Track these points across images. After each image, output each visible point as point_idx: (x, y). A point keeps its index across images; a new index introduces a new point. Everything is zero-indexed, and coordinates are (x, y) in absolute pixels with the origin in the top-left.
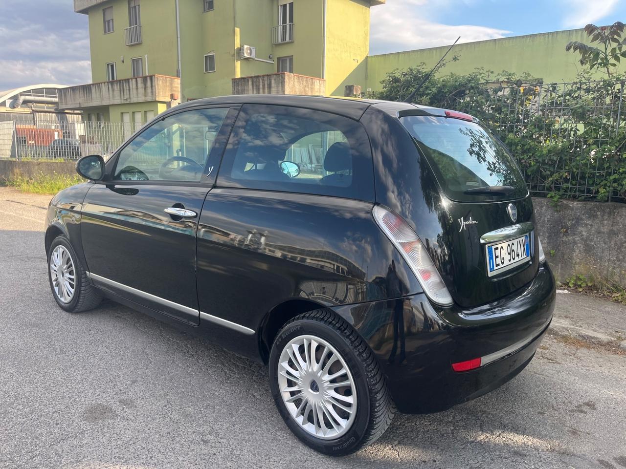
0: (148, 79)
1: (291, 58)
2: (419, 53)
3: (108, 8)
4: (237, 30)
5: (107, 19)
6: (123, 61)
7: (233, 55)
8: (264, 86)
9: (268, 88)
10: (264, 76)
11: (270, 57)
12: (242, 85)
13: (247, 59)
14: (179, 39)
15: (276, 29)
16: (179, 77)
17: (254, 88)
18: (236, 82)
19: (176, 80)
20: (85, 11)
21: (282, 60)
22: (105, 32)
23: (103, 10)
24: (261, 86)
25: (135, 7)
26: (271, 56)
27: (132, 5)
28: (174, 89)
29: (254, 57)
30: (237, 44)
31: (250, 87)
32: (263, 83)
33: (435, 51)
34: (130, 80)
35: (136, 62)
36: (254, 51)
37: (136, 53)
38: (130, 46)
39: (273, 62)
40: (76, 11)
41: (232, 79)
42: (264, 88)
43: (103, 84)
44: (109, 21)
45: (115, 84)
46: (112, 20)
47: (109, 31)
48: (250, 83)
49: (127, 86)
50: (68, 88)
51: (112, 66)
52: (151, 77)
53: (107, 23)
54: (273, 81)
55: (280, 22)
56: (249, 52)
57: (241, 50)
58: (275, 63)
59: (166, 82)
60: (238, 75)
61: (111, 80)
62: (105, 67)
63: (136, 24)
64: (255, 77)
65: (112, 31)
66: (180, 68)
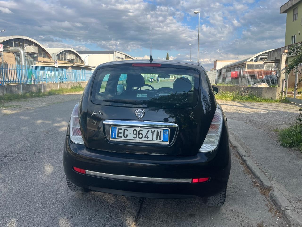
3: (295, 8)
5: (295, 14)
6: (299, 34)
20: (285, 12)
22: (293, 20)
23: (293, 10)
40: (281, 12)
43: (286, 47)
44: (296, 15)
46: (297, 13)
47: (295, 19)
50: (272, 51)
51: (295, 37)
53: (295, 16)
61: (293, 43)
62: (291, 38)
65: (296, 19)
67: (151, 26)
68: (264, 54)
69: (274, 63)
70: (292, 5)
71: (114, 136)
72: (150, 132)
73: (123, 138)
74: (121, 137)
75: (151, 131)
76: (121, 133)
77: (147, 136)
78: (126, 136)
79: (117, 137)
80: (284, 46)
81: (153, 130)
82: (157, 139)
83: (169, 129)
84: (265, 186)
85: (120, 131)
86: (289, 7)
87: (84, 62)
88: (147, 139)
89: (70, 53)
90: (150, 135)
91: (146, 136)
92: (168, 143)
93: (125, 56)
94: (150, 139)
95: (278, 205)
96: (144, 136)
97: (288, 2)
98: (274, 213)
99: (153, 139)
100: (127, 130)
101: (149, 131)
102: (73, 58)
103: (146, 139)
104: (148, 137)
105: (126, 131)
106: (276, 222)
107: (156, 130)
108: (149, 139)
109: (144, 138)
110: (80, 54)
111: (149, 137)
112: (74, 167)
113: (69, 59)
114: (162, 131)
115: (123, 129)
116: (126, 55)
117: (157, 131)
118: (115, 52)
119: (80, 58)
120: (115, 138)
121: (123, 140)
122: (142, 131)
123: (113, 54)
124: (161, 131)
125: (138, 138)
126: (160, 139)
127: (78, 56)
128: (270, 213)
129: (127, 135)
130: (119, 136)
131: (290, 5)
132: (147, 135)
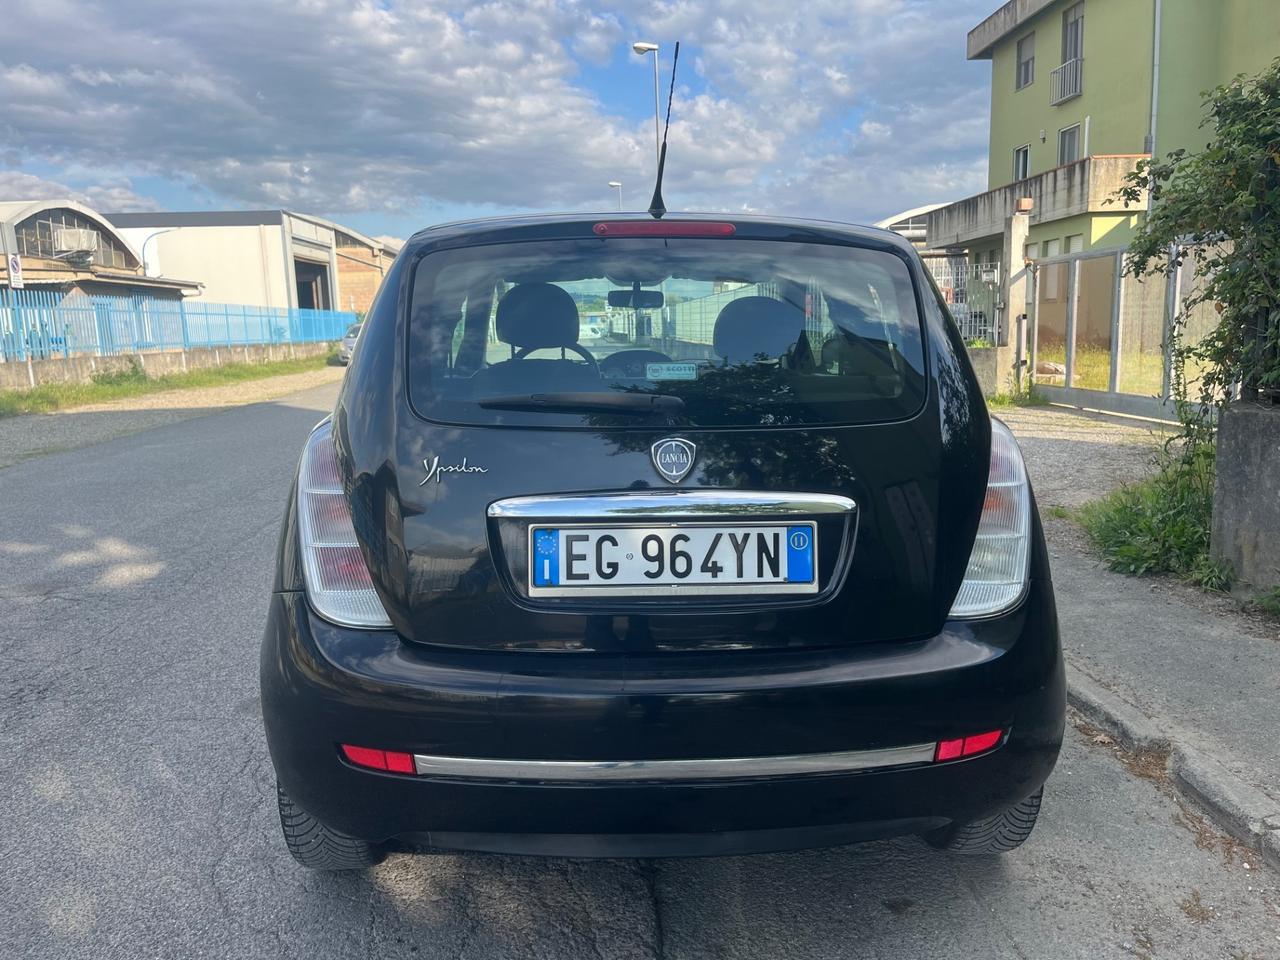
0: (1077, 167)
3: (1028, 36)
5: (1024, 60)
6: (1044, 139)
14: (1156, 69)
16: (1150, 152)
20: (986, 54)
22: (1018, 87)
23: (1018, 43)
25: (1076, 22)
27: (1071, 19)
34: (1044, 177)
35: (1069, 136)
37: (1066, 120)
38: (1059, 105)
40: (971, 55)
43: (997, 193)
44: (1027, 63)
45: (1017, 190)
46: (1033, 59)
47: (1026, 81)
49: (1038, 190)
50: (942, 209)
51: (1025, 153)
52: (1083, 163)
53: (1023, 67)
59: (1116, 166)
61: (1020, 178)
62: (1011, 156)
63: (1076, 56)
65: (1030, 81)
66: (1153, 132)
67: (678, 43)
68: (906, 221)
69: (945, 259)
70: (1013, 25)
71: (547, 576)
72: (726, 545)
73: (595, 579)
74: (586, 577)
75: (732, 537)
76: (583, 557)
77: (715, 563)
78: (609, 571)
79: (563, 580)
80: (986, 190)
81: (740, 533)
82: (760, 574)
83: (815, 523)
84: (1139, 740)
85: (578, 548)
86: (1001, 32)
87: (142, 264)
88: (714, 576)
89: (70, 224)
90: (725, 556)
91: (710, 565)
92: (813, 588)
93: (333, 233)
94: (729, 574)
95: (1230, 815)
96: (697, 564)
97: (997, 13)
98: (1218, 848)
99: (740, 574)
100: (615, 543)
101: (718, 537)
102: (85, 247)
103: (707, 577)
104: (716, 570)
105: (607, 545)
106: (1250, 888)
107: (754, 533)
108: (721, 578)
109: (697, 576)
110: (117, 227)
111: (721, 569)
112: (345, 747)
113: (64, 248)
114: (783, 533)
115: (595, 535)
116: (337, 232)
117: (761, 537)
118: (285, 217)
119: (120, 246)
120: (553, 583)
121: (594, 587)
122: (686, 539)
123: (279, 227)
124: (776, 537)
125: (667, 576)
126: (776, 573)
127: (108, 237)
128: (1206, 853)
129: (614, 566)
130: (574, 572)
131: (1004, 26)
132: (713, 559)
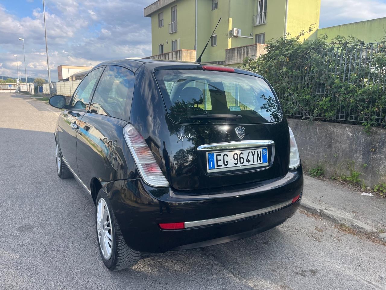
0: (178, 52)
1: (264, 34)
2: (355, 25)
3: (161, 13)
4: (231, 19)
5: (160, 19)
6: (167, 43)
7: (227, 35)
8: (244, 53)
9: (246, 54)
10: (244, 47)
11: (250, 34)
12: (231, 52)
13: (236, 37)
14: (196, 28)
15: (255, 16)
16: (196, 50)
17: (238, 54)
18: (228, 51)
19: (193, 52)
20: (149, 16)
21: (259, 36)
22: (159, 27)
23: (159, 14)
24: (242, 53)
25: (175, 11)
26: (252, 34)
27: (173, 10)
28: (192, 57)
29: (240, 35)
30: (230, 28)
31: (236, 54)
32: (243, 51)
33: (366, 23)
34: (169, 53)
35: (174, 43)
36: (240, 31)
37: (174, 38)
38: (171, 34)
39: (253, 38)
40: (145, 15)
41: (226, 50)
42: (244, 54)
43: (156, 56)
44: (161, 21)
45: (162, 56)
46: (163, 19)
47: (161, 26)
48: (236, 51)
49: (168, 57)
51: (162, 46)
52: (180, 51)
53: (160, 22)
54: (250, 50)
55: (259, 12)
56: (237, 32)
57: (232, 31)
58: (254, 38)
59: (188, 52)
60: (230, 47)
61: (161, 53)
62: (158, 46)
63: (175, 21)
64: (239, 47)
65: (162, 26)
66: (196, 45)
70: (157, 9)
80: (151, 56)
86: (154, 10)
97: (152, 4)
131: (154, 9)
